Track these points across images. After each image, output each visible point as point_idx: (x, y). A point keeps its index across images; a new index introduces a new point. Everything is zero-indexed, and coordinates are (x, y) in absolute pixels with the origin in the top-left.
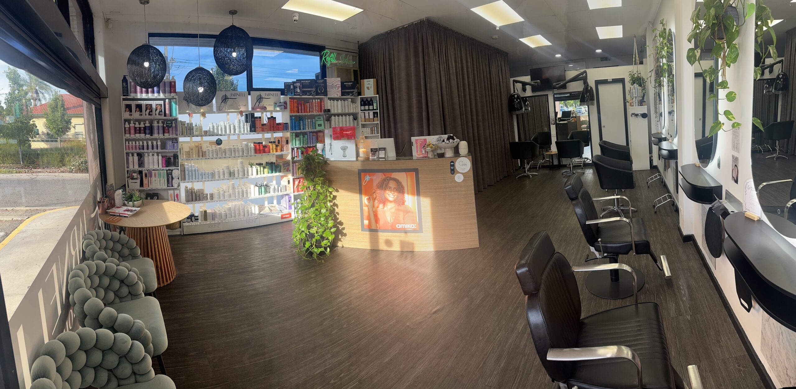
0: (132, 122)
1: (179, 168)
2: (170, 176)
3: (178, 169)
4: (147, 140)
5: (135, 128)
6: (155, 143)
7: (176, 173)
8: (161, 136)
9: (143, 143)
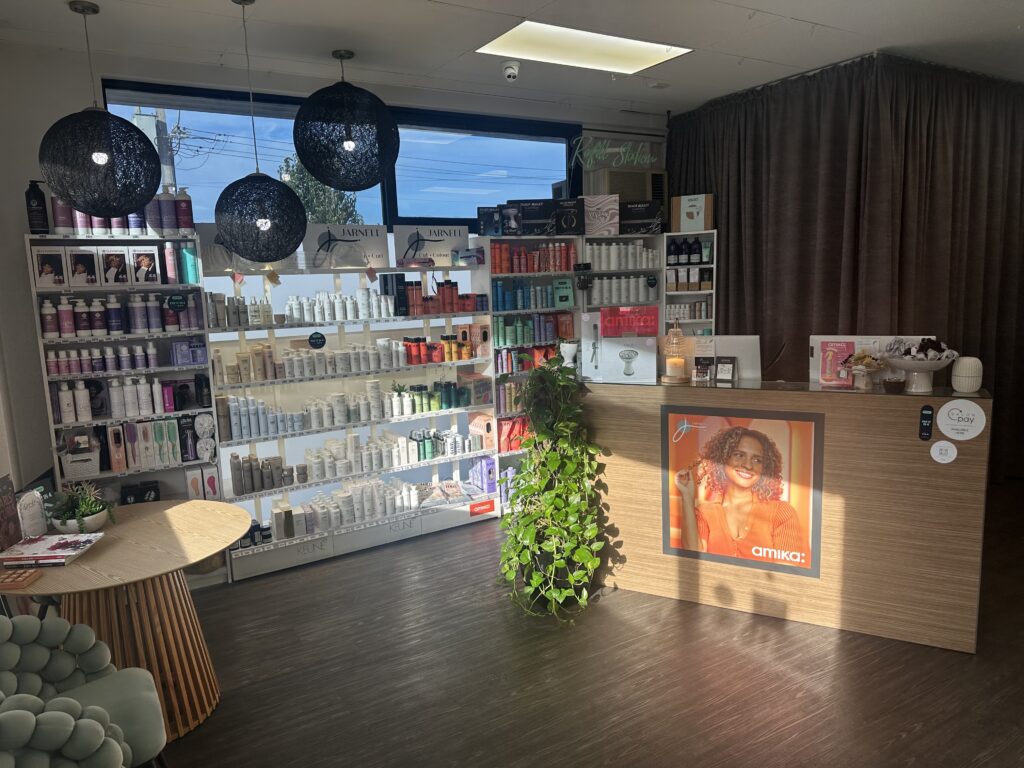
0: (64, 300)
1: (213, 409)
2: (189, 433)
3: (210, 413)
4: (115, 345)
5: (76, 316)
6: (139, 351)
7: (205, 423)
8: (156, 332)
9: (103, 353)
